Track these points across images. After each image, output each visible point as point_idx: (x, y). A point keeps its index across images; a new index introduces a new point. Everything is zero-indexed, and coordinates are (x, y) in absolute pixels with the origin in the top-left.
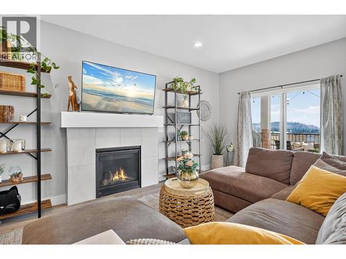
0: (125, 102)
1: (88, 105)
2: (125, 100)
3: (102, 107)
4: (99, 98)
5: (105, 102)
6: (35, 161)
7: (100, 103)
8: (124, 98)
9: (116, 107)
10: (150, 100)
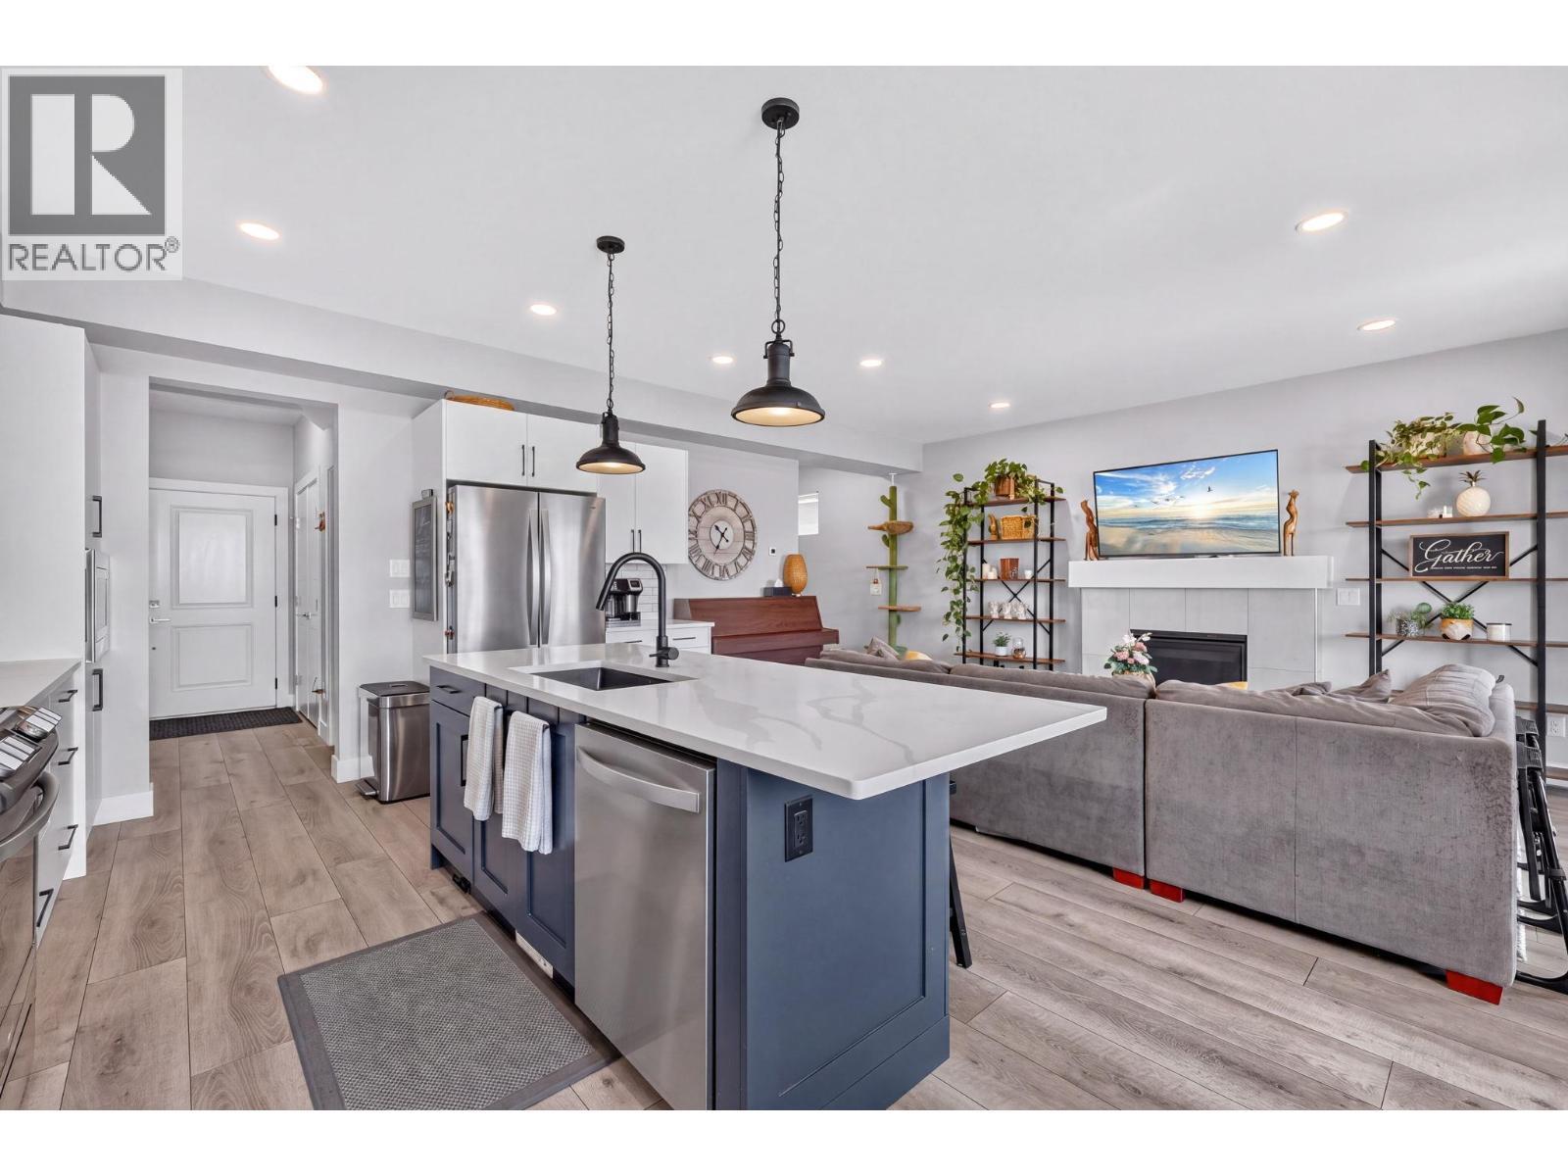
0: (1187, 533)
1: (1112, 547)
2: (1185, 528)
3: (1137, 547)
4: (1128, 531)
5: (1141, 538)
6: (1048, 636)
7: (1131, 541)
8: (1183, 524)
9: (1165, 545)
10: (1267, 518)
